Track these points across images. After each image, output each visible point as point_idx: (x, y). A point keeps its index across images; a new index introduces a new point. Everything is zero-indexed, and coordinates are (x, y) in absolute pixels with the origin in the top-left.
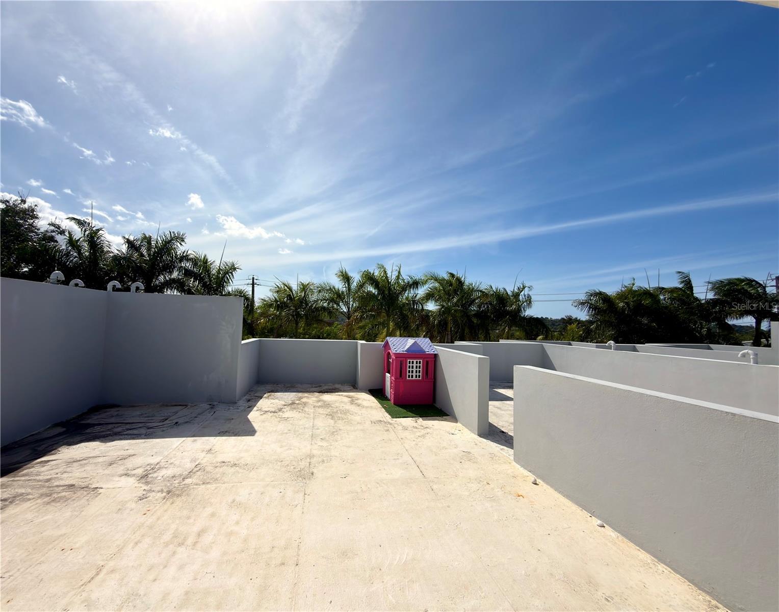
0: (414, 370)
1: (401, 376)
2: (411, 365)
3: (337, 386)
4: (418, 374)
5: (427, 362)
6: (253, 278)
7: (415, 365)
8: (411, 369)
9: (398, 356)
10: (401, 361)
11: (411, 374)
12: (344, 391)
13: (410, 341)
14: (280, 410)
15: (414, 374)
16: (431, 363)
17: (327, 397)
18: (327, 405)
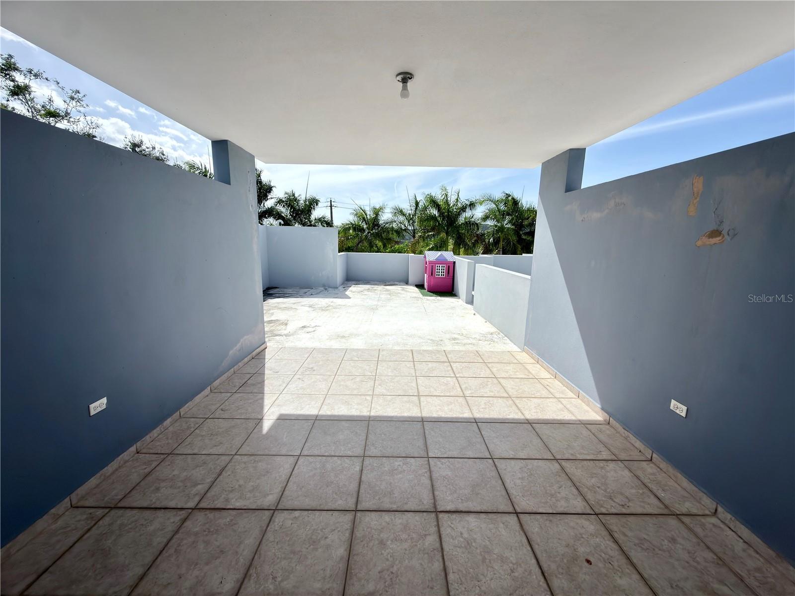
0: (440, 271)
1: (432, 275)
2: (438, 268)
3: (396, 283)
4: (443, 274)
5: (449, 267)
6: (331, 201)
7: (441, 268)
8: (438, 271)
9: (431, 262)
10: (432, 266)
11: (438, 274)
12: (400, 285)
13: (439, 253)
14: (362, 291)
15: (440, 274)
16: (451, 268)
17: (388, 287)
18: (387, 290)
